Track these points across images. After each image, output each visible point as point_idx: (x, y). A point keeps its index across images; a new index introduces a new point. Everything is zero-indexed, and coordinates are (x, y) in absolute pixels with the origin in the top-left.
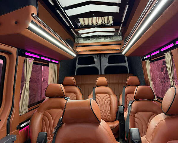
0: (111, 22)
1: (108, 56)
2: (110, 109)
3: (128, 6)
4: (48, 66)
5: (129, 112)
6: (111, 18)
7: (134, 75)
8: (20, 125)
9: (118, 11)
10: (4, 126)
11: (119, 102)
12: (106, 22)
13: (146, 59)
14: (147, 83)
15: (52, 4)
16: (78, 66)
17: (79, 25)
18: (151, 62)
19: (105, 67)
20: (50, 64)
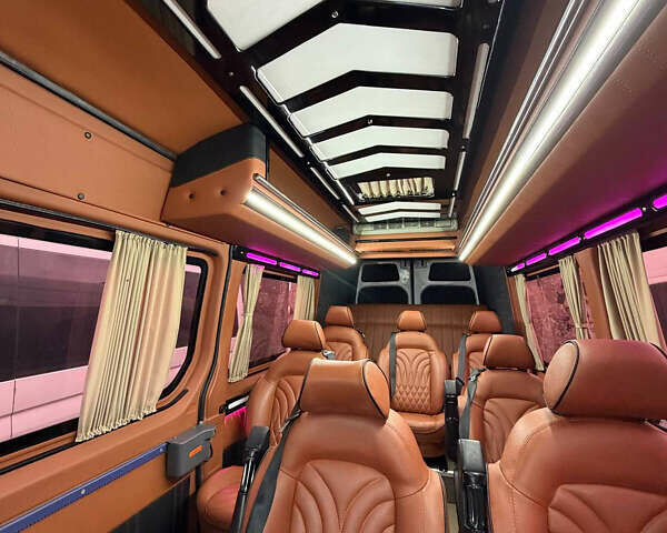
0: (431, 190)
1: (429, 264)
2: (428, 384)
3: (464, 153)
4: (295, 281)
5: (469, 396)
6: (428, 182)
7: (489, 309)
8: (227, 405)
9: (443, 167)
10: (192, 404)
11: (450, 368)
12: (418, 190)
13: (517, 272)
14: (518, 330)
15: (300, 155)
16: (361, 285)
17: (360, 196)
18: (528, 279)
19: (423, 287)
20: (299, 277)
